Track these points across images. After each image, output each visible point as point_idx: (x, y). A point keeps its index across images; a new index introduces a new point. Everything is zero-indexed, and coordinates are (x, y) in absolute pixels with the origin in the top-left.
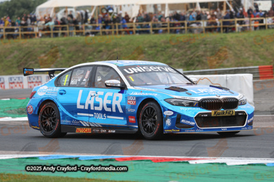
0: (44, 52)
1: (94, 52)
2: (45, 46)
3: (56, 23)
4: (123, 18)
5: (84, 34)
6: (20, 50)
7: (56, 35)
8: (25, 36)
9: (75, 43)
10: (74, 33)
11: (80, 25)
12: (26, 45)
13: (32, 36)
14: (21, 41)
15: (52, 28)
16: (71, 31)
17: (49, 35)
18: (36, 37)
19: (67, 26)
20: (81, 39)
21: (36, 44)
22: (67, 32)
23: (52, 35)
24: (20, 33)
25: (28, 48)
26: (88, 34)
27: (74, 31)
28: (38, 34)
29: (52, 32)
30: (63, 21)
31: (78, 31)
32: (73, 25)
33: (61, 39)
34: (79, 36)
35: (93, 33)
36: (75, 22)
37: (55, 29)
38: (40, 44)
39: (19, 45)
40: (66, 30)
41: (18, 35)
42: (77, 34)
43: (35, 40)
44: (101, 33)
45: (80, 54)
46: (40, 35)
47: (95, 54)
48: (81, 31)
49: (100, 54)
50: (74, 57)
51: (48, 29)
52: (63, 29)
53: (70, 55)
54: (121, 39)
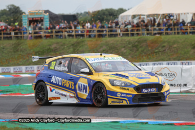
0: (124, 47)
1: (159, 47)
2: (124, 42)
3: (133, 26)
4: (181, 23)
5: (152, 34)
6: (107, 45)
7: (133, 35)
8: (111, 36)
9: (146, 40)
10: (146, 34)
11: (150, 28)
12: (112, 42)
13: (116, 35)
14: (108, 39)
15: (129, 30)
16: (143, 32)
17: (127, 35)
18: (119, 36)
19: (140, 28)
20: (150, 38)
21: (118, 41)
22: (140, 32)
23: (130, 35)
24: (107, 33)
25: (113, 44)
26: (155, 34)
27: (146, 32)
28: (120, 34)
29: (129, 32)
30: (138, 25)
31: (148, 32)
32: (145, 28)
33: (136, 38)
34: (149, 36)
35: (159, 34)
36: (146, 26)
37: (132, 30)
38: (121, 41)
39: (106, 42)
40: (140, 31)
41: (106, 35)
42: (148, 34)
43: (118, 38)
44: (164, 34)
45: (150, 49)
46: (121, 35)
47: (160, 48)
48: (150, 32)
49: (164, 49)
50: (145, 50)
51: (127, 30)
52: (137, 30)
53: (143, 49)
54: (179, 37)
